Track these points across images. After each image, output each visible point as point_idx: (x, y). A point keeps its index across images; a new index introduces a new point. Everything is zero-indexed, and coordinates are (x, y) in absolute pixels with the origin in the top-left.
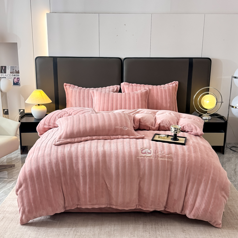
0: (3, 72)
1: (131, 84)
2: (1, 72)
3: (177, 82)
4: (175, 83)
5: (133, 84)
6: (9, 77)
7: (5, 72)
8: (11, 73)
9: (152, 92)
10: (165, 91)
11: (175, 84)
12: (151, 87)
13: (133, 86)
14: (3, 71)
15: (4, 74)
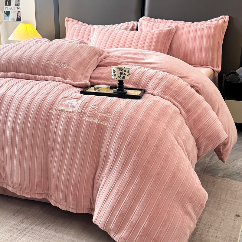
0: (8, 4)
1: (153, 19)
2: (6, 5)
3: (227, 17)
4: (222, 18)
5: (156, 20)
6: (14, 10)
7: (10, 5)
8: (16, 5)
9: (180, 31)
10: (202, 30)
11: (222, 20)
12: (181, 24)
13: (155, 22)
14: (8, 2)
15: (9, 7)
